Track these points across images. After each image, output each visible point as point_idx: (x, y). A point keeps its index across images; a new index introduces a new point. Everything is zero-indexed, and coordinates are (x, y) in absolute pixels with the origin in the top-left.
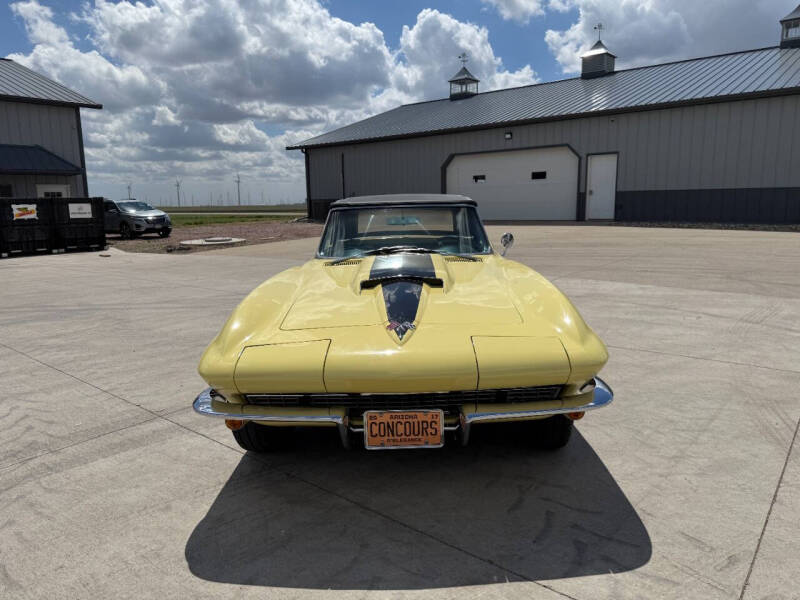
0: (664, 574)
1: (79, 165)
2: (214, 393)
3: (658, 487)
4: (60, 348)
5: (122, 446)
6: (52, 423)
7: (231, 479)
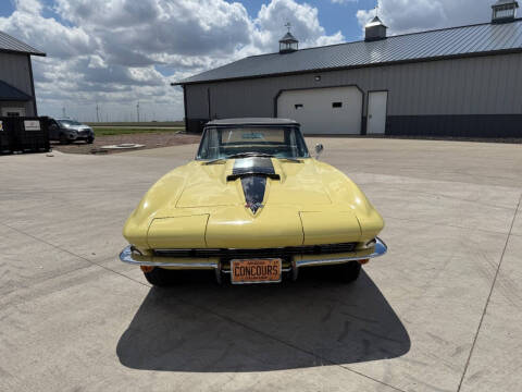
0: (417, 359)
1: (30, 94)
2: (132, 249)
3: (413, 305)
4: (24, 218)
5: (70, 283)
6: (21, 268)
7: (144, 304)
